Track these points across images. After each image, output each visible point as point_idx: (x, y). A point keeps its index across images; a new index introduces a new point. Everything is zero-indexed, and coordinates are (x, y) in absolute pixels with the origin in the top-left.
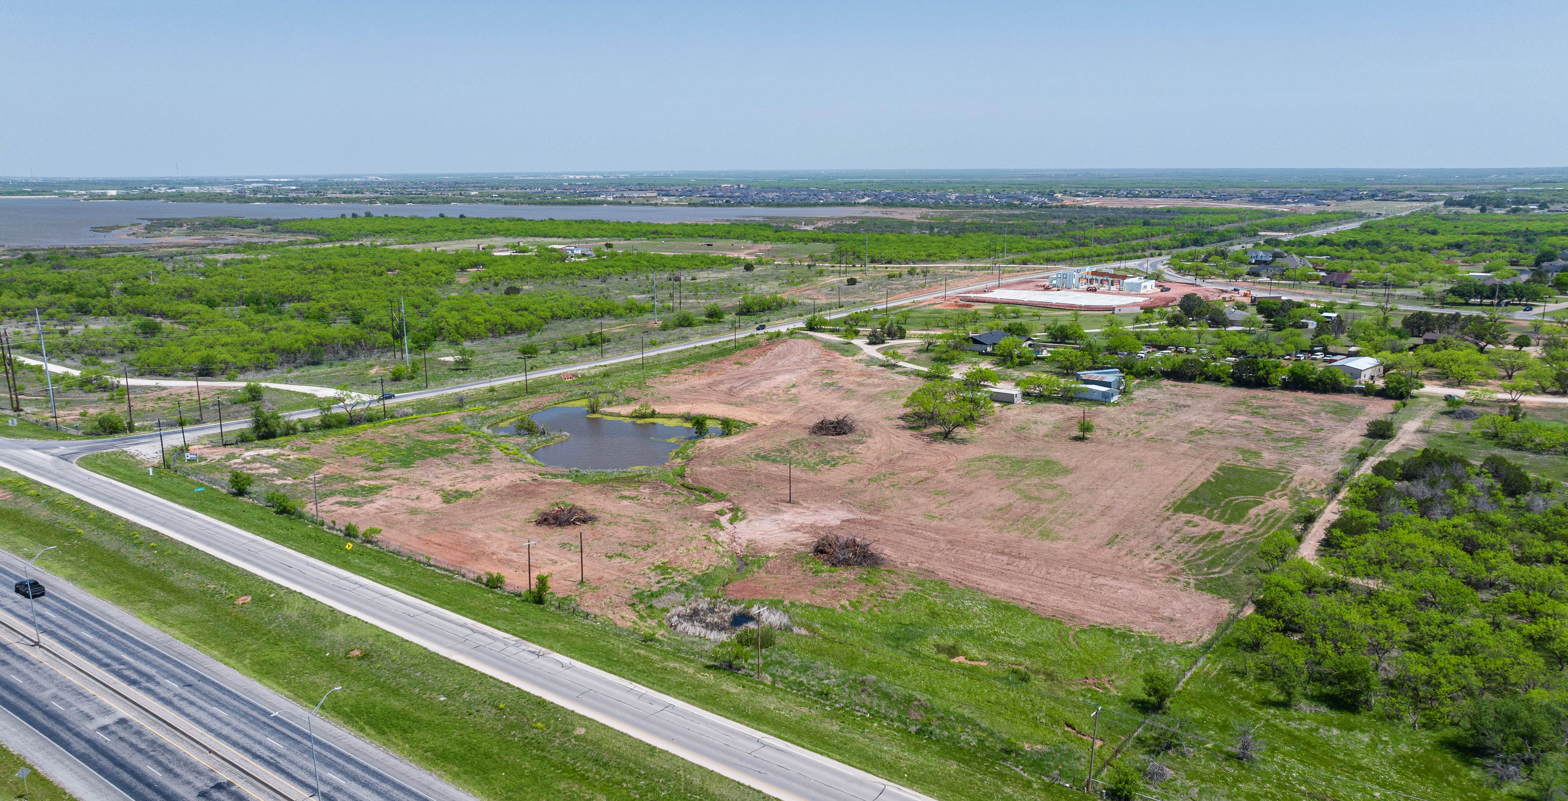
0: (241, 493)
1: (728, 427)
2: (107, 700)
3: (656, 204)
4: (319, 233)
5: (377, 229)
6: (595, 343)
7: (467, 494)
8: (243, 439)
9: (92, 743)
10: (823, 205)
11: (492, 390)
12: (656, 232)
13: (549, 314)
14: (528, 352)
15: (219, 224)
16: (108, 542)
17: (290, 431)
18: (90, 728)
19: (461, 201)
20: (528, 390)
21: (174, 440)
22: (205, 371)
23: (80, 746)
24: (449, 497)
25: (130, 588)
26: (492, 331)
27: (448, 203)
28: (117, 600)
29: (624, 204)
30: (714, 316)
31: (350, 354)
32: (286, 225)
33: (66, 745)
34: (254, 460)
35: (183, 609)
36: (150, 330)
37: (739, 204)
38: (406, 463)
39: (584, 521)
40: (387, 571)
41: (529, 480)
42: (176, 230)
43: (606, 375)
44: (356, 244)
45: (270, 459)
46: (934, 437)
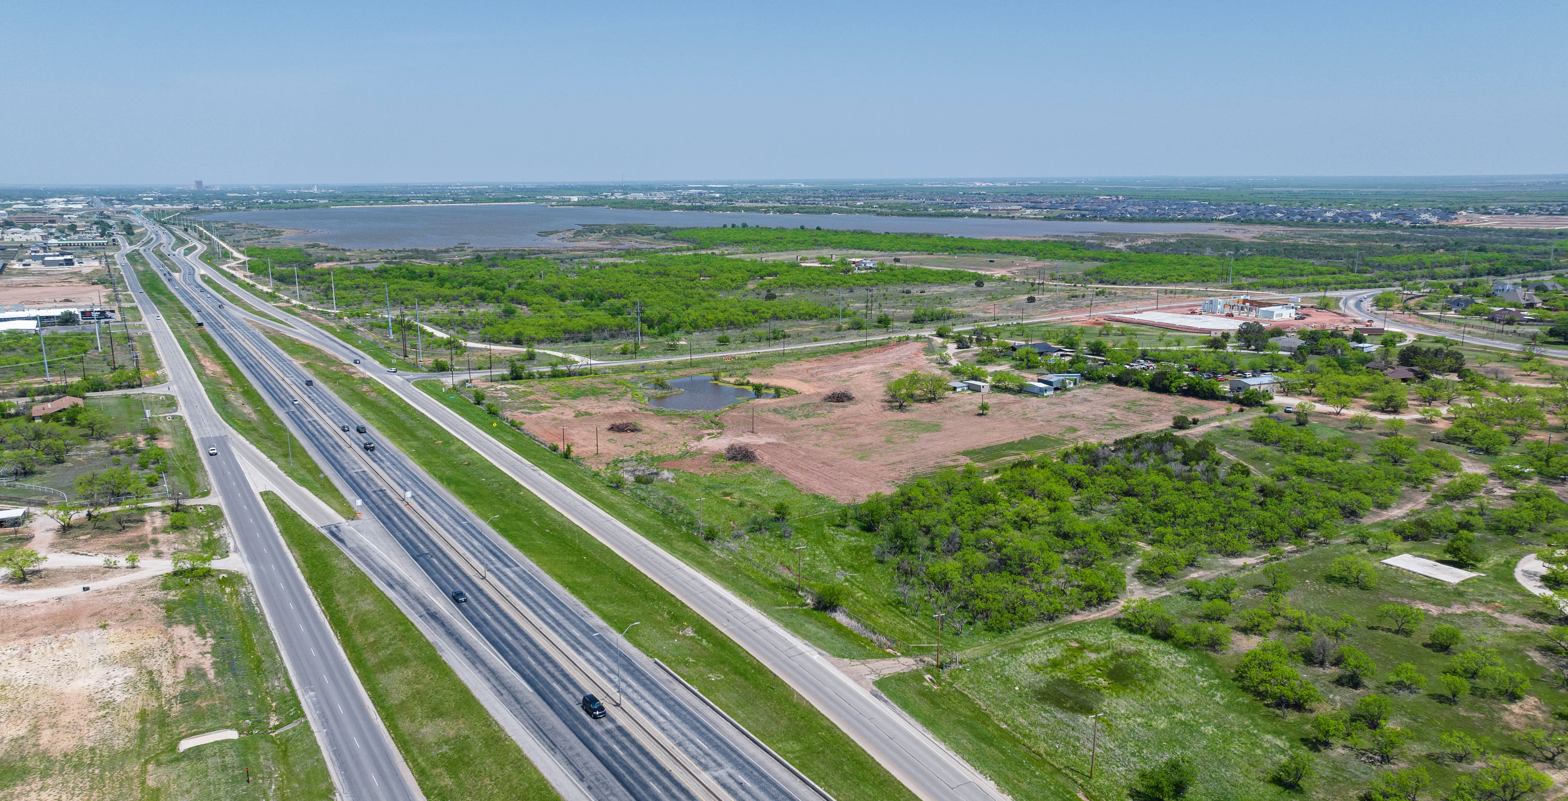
0: (478, 403)
1: (778, 392)
2: (362, 465)
3: (1013, 217)
4: (694, 241)
5: (737, 239)
6: (776, 337)
7: (590, 414)
8: (503, 379)
9: (350, 476)
10: (1179, 220)
11: (670, 363)
12: (961, 248)
13: (768, 316)
14: (723, 341)
15: (630, 231)
16: (402, 416)
17: (531, 376)
18: (352, 472)
19: (841, 211)
20: (691, 364)
21: (466, 377)
22: (518, 342)
23: (346, 476)
24: (579, 414)
25: (398, 434)
26: (718, 325)
27: (830, 213)
28: (390, 437)
29: (984, 217)
30: (884, 323)
31: (613, 336)
32: (674, 234)
33: (342, 475)
34: (501, 389)
35: (415, 443)
36: (509, 313)
37: (1094, 218)
38: (574, 397)
39: (632, 431)
40: (510, 439)
41: (630, 410)
42: (594, 236)
43: (753, 359)
44: (710, 252)
45: (507, 391)
46: (892, 408)
